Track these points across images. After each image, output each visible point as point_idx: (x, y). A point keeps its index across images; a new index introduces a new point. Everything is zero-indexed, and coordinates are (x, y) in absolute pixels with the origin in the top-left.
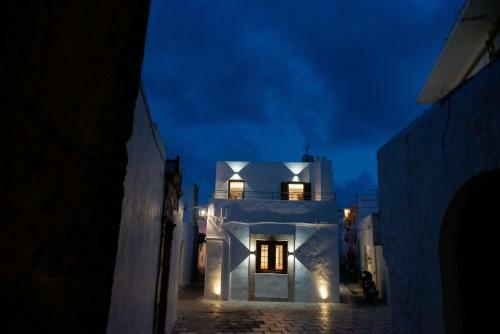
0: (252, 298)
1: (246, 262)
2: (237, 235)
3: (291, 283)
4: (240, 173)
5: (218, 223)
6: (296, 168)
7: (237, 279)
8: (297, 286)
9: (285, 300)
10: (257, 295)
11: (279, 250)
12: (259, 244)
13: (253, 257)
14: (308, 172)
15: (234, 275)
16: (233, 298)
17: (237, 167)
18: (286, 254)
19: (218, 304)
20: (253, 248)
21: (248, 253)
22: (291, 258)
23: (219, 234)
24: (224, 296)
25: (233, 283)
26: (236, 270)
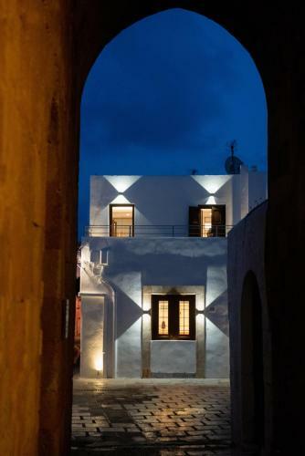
0: (146, 374)
1: (137, 325)
2: (125, 288)
3: (201, 353)
4: (126, 194)
5: (96, 271)
6: (212, 184)
7: (126, 349)
8: (209, 357)
9: (194, 376)
10: (153, 370)
11: (184, 307)
12: (155, 300)
13: (147, 319)
14: (231, 188)
15: (121, 343)
16: (121, 374)
17: (122, 183)
18: (193, 312)
19: (100, 383)
20: (147, 306)
21: (140, 312)
22: (200, 319)
23: (99, 287)
24: (108, 372)
25: (120, 354)
26: (124, 337)
